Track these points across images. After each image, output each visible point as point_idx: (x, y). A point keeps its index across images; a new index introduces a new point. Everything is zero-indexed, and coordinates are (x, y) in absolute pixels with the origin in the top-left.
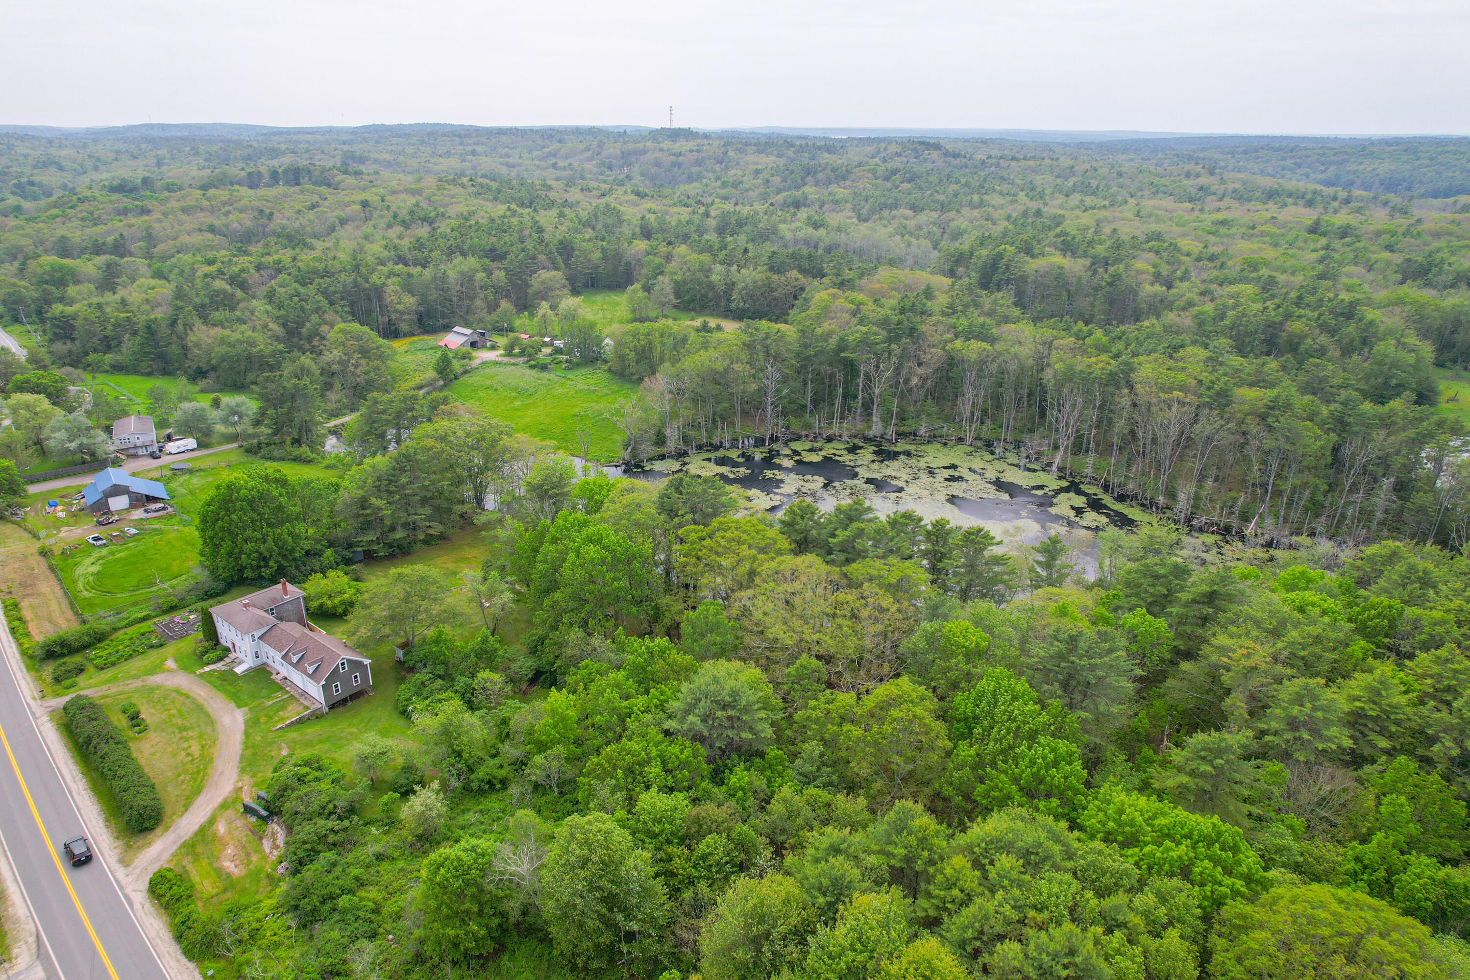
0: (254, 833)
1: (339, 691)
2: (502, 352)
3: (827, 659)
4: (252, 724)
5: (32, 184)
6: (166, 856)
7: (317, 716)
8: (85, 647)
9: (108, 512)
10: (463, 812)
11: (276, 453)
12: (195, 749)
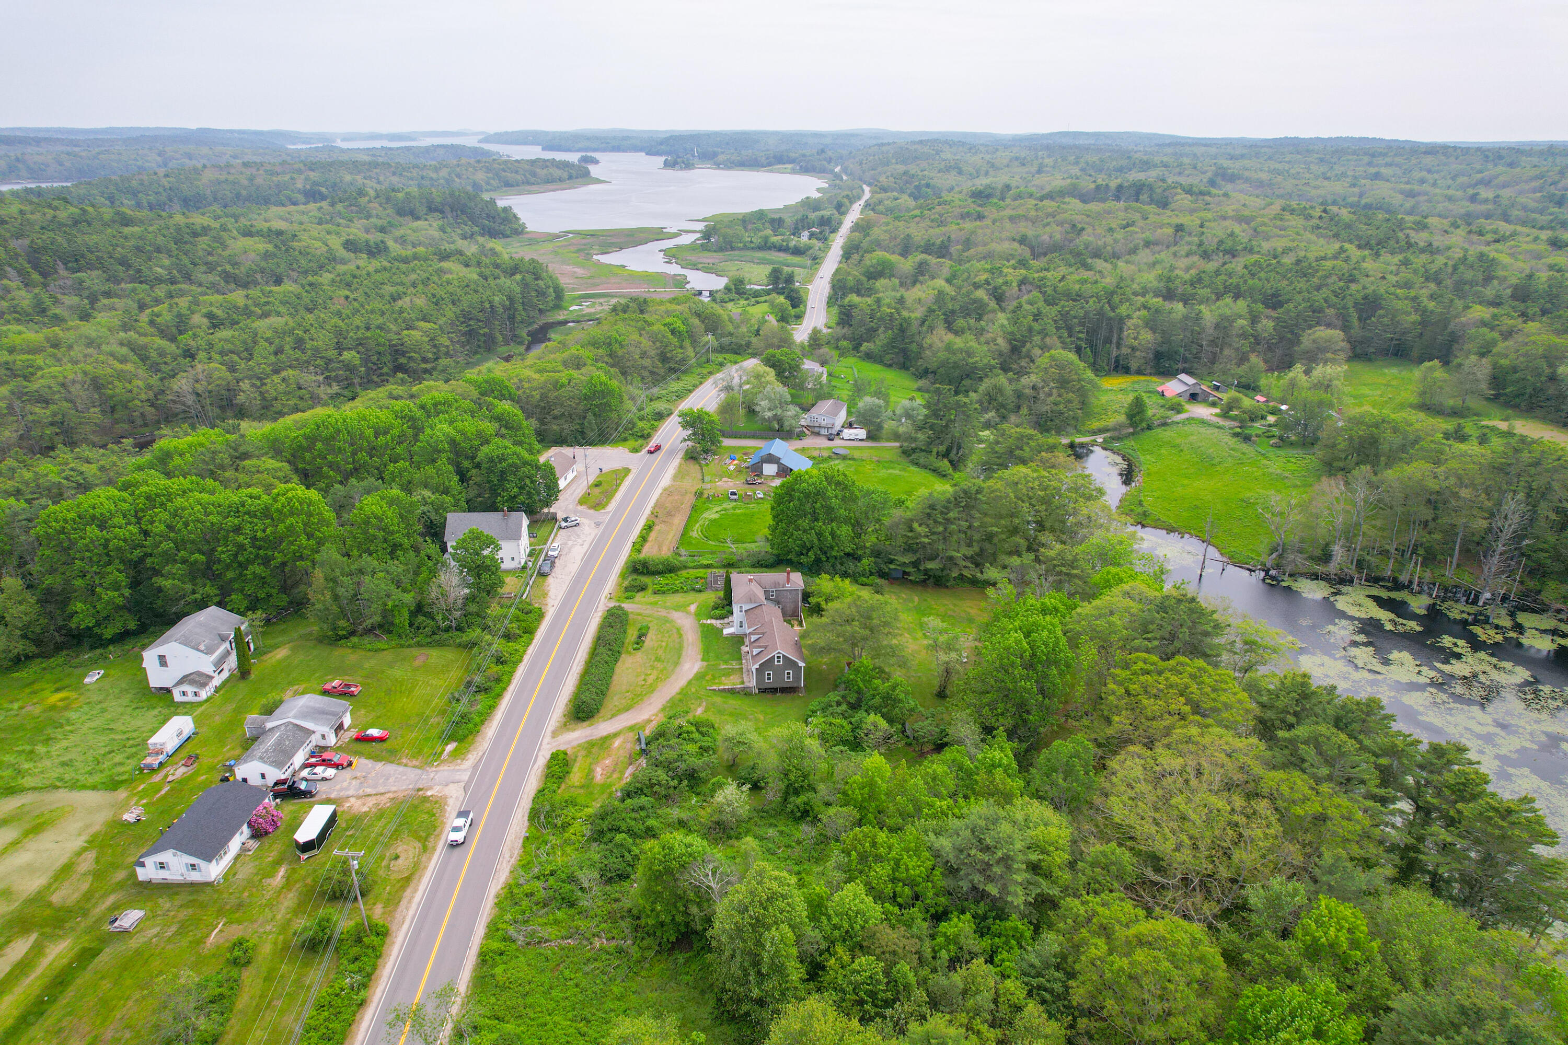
0: (630, 757)
1: (770, 680)
2: (1217, 411)
3: (1155, 861)
4: (700, 677)
5: (928, 186)
6: (575, 743)
7: (746, 693)
8: (660, 573)
9: (760, 474)
10: (771, 825)
11: (922, 461)
12: (651, 679)
